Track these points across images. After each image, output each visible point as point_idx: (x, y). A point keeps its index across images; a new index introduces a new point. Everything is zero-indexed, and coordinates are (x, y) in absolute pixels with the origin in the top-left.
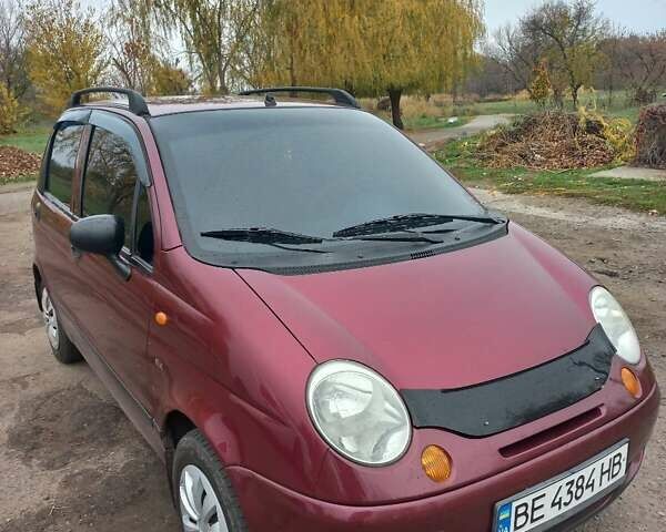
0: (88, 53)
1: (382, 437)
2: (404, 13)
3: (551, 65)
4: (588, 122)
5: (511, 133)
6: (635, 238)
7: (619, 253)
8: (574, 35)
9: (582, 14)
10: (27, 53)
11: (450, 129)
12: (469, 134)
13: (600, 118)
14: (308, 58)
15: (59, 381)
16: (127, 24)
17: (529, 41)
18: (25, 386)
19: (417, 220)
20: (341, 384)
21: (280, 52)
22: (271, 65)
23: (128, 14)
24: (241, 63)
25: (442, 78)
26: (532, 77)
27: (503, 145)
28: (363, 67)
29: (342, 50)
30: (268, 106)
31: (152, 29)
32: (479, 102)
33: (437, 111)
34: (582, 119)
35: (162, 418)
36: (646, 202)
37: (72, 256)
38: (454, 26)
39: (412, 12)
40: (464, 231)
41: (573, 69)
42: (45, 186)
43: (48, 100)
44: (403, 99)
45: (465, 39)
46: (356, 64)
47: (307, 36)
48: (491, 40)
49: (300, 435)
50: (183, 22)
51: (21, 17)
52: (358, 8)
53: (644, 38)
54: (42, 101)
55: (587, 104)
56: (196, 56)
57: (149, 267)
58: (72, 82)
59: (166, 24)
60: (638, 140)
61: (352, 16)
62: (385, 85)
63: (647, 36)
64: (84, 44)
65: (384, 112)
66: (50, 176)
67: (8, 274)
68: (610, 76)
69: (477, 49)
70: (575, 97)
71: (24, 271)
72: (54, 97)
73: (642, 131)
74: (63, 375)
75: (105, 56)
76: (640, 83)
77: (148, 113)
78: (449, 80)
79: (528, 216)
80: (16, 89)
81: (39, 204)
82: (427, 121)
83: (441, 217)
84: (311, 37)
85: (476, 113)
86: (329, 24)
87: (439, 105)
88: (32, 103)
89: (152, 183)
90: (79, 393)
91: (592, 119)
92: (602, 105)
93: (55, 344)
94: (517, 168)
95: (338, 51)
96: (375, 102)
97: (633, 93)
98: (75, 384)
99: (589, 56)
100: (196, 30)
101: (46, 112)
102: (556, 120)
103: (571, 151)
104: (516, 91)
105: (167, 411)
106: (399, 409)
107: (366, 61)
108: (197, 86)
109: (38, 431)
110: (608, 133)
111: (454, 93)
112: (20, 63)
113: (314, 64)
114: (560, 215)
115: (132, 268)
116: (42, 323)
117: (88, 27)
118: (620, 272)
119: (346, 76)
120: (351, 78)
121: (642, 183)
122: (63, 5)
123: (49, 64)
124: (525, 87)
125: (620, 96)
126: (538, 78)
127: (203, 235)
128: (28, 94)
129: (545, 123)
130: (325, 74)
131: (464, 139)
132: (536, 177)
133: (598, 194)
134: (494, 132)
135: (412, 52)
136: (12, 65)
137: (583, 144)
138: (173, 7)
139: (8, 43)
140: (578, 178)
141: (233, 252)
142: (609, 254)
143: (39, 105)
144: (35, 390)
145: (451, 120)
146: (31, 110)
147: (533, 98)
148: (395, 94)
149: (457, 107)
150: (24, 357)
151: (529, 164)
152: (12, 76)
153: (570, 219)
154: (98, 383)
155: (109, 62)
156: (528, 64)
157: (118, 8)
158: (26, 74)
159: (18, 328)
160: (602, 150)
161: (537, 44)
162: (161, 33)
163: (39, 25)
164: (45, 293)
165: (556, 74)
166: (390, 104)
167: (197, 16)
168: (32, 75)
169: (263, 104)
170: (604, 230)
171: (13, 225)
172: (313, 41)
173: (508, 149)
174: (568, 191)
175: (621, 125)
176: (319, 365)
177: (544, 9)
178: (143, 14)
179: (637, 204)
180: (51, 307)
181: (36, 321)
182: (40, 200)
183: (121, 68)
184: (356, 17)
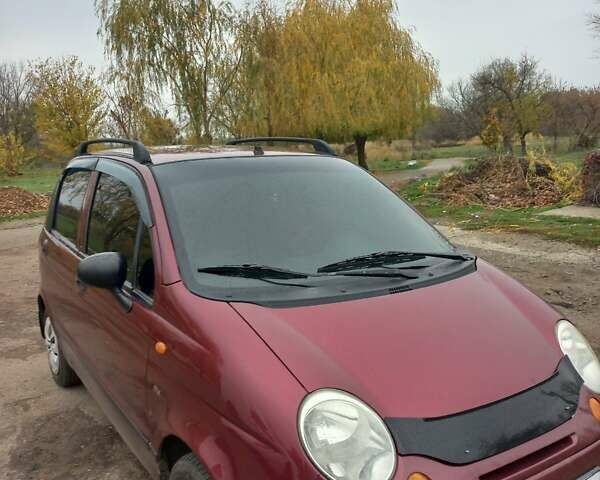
0: (88, 106)
1: (368, 463)
2: (369, 70)
3: (500, 114)
4: (538, 166)
5: (466, 175)
6: (587, 272)
7: (573, 286)
8: (521, 89)
9: (527, 70)
10: (34, 105)
11: (411, 171)
12: (429, 176)
13: (548, 162)
14: (283, 109)
15: (58, 405)
16: (124, 81)
17: (479, 93)
18: (27, 408)
19: (394, 257)
20: (329, 412)
21: (257, 104)
22: (252, 115)
23: (125, 73)
24: (223, 114)
25: (403, 126)
26: (484, 125)
27: (460, 186)
28: (333, 117)
29: (314, 102)
30: (256, 155)
31: (146, 85)
32: (435, 147)
33: (398, 155)
34: (532, 163)
35: (159, 442)
36: (594, 238)
37: (77, 289)
38: (413, 81)
39: (376, 70)
40: (435, 267)
41: (521, 118)
42: (52, 225)
43: (51, 146)
44: (368, 144)
45: (422, 92)
46: (326, 114)
47: (283, 91)
48: (446, 94)
49: (291, 460)
50: (173, 79)
51: (30, 74)
52: (327, 66)
53: (583, 91)
54: (46, 148)
55: (535, 149)
56: (184, 108)
57: (150, 300)
58: (73, 130)
59: (159, 81)
60: (584, 182)
61: (322, 73)
62: (351, 133)
63: (586, 90)
64: (84, 98)
65: (350, 156)
66: (58, 216)
67: (12, 304)
68: (555, 124)
69: (434, 102)
70: (523, 143)
71: (28, 300)
72: (56, 143)
73: (587, 173)
74: (62, 398)
75: (103, 107)
76: (582, 130)
77: (150, 162)
78: (409, 128)
79: (486, 251)
80: (22, 136)
81: (46, 241)
82: (389, 163)
83: (415, 254)
84: (286, 92)
85: (433, 157)
86: (301, 80)
87: (400, 149)
88: (36, 149)
89: (154, 224)
90: (77, 416)
91: (541, 163)
92: (549, 149)
93: (56, 369)
94: (474, 207)
95: (310, 103)
96: (342, 147)
97: (575, 139)
98: (72, 407)
99: (535, 107)
100: (185, 86)
101: (48, 157)
102: (507, 164)
103: (522, 191)
104: (469, 137)
105: (164, 435)
106: (384, 437)
107: (334, 112)
108: (183, 134)
109: (38, 452)
110: (556, 175)
111: (412, 139)
112: (27, 113)
113: (288, 115)
114: (516, 250)
115: (133, 300)
116: (43, 349)
117: (88, 83)
118: (574, 303)
119: (317, 126)
120: (322, 127)
121: (589, 221)
122: (67, 64)
123: (52, 115)
124: (477, 134)
125: (565, 142)
126: (489, 126)
127: (200, 271)
128: (34, 141)
129: (498, 167)
130: (298, 123)
131: (424, 181)
132: (491, 215)
133: (549, 230)
134: (451, 174)
135: (375, 103)
136: (19, 115)
137: (534, 185)
138: (164, 66)
139: (17, 98)
140: (529, 216)
141: (228, 286)
142: (563, 286)
143: (42, 151)
144: (36, 412)
145: (411, 163)
146: (35, 155)
147: (484, 143)
148: (360, 140)
149: (416, 152)
150: (26, 381)
151: (484, 203)
152: (20, 125)
153: (526, 254)
154: (95, 406)
155: (106, 113)
156: (479, 113)
157: (116, 68)
158: (32, 123)
159: (21, 353)
160: (551, 190)
161: (486, 96)
162: (154, 88)
163: (45, 81)
164: (48, 322)
165: (505, 124)
166: (356, 148)
167: (186, 74)
168: (37, 123)
169: (252, 153)
170: (556, 264)
171: (17, 258)
172: (288, 95)
173: (465, 189)
174: (522, 228)
175: (567, 169)
176: (309, 393)
177: (492, 66)
178: (138, 72)
179: (587, 241)
180: (53, 334)
181: (37, 347)
182: (47, 238)
183: (117, 118)
184: (326, 75)
